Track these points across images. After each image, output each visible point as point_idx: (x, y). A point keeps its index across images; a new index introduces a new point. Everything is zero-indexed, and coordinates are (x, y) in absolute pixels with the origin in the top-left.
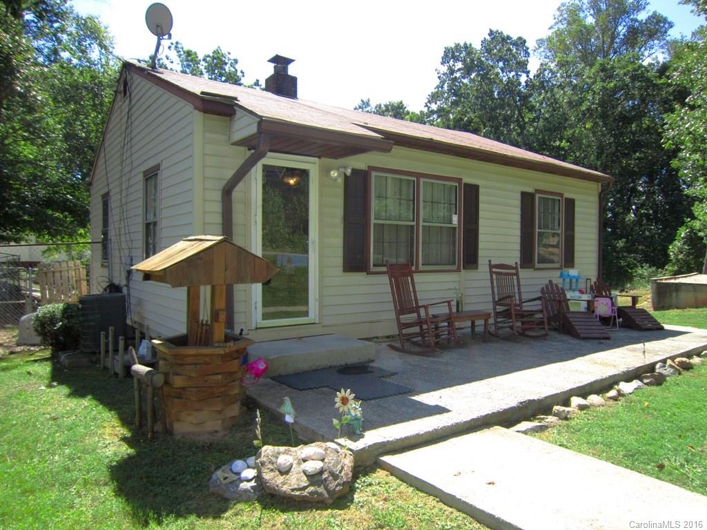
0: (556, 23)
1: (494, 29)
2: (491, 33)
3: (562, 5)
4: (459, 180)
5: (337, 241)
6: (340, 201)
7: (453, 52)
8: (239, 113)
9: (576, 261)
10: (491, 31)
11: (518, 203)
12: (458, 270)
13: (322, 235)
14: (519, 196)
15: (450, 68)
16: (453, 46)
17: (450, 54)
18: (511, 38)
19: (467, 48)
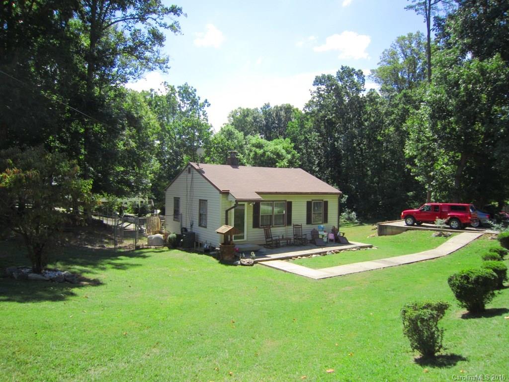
0: (382, 61)
1: (344, 66)
2: (342, 68)
3: (385, 50)
4: (286, 201)
5: (251, 220)
6: (252, 210)
7: (320, 80)
8: (230, 195)
9: (328, 221)
10: (342, 67)
11: (306, 205)
12: (285, 226)
13: (248, 219)
14: (306, 203)
15: (318, 89)
16: (321, 75)
17: (318, 81)
18: (354, 70)
19: (329, 78)
